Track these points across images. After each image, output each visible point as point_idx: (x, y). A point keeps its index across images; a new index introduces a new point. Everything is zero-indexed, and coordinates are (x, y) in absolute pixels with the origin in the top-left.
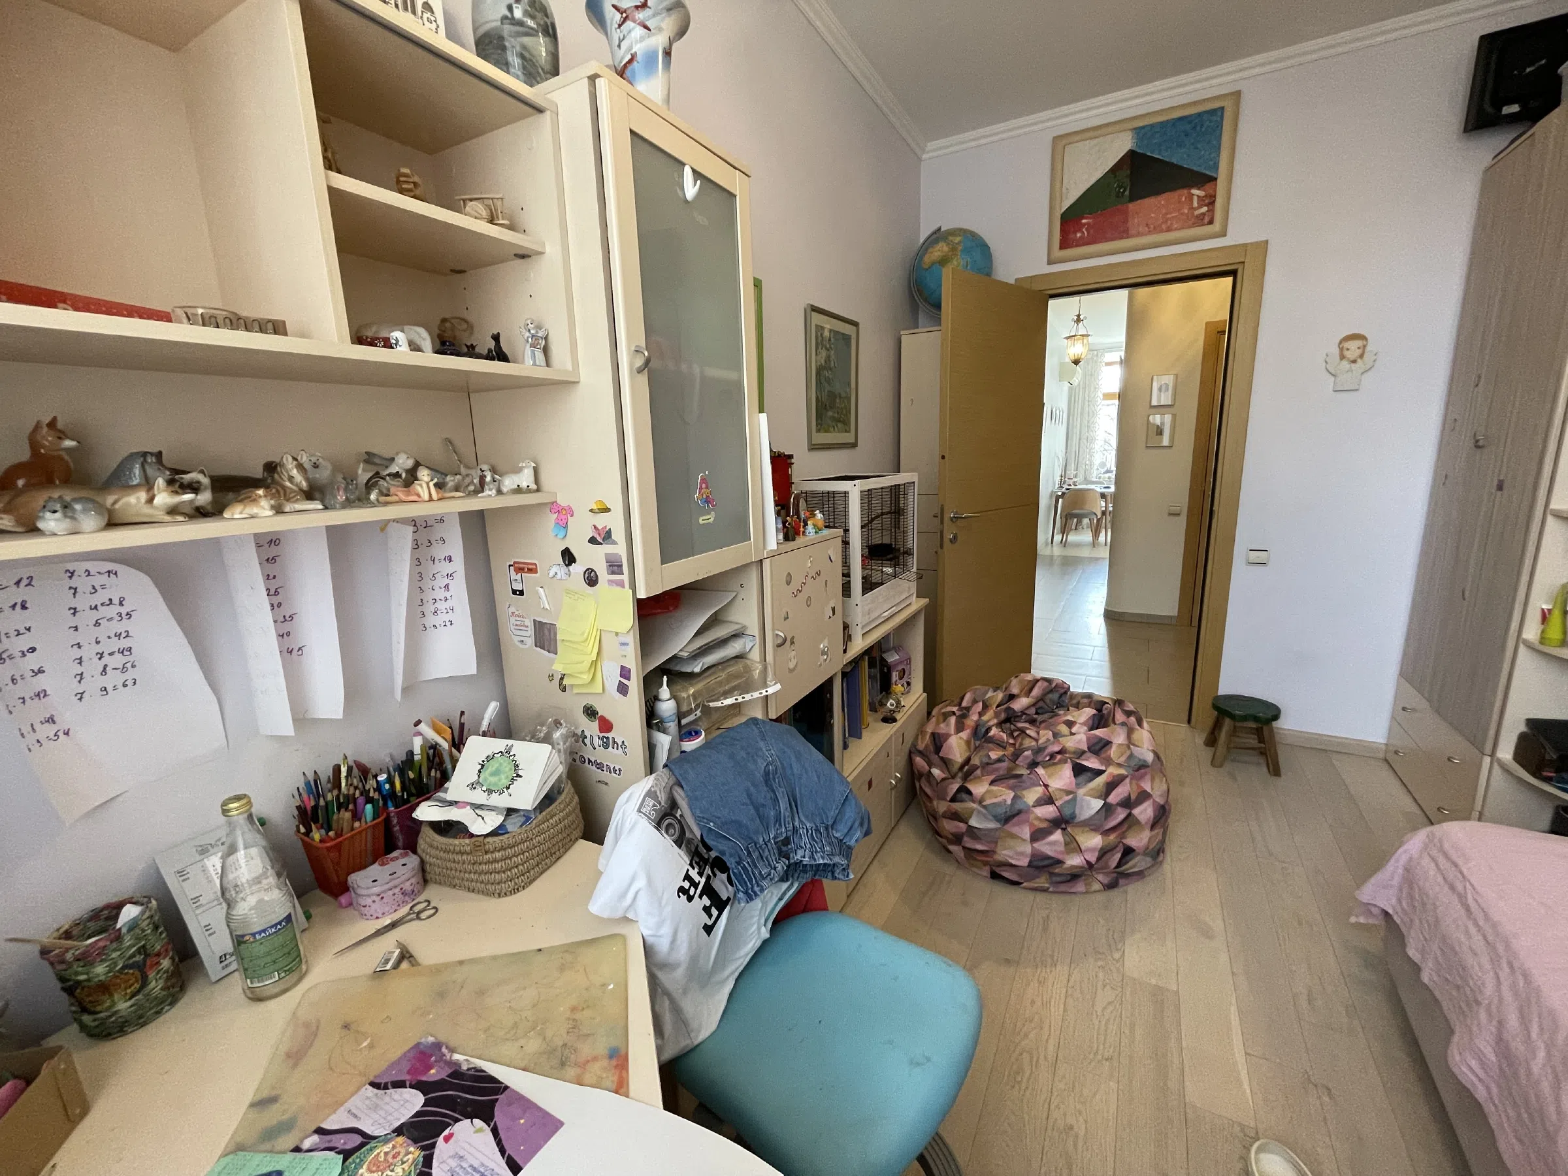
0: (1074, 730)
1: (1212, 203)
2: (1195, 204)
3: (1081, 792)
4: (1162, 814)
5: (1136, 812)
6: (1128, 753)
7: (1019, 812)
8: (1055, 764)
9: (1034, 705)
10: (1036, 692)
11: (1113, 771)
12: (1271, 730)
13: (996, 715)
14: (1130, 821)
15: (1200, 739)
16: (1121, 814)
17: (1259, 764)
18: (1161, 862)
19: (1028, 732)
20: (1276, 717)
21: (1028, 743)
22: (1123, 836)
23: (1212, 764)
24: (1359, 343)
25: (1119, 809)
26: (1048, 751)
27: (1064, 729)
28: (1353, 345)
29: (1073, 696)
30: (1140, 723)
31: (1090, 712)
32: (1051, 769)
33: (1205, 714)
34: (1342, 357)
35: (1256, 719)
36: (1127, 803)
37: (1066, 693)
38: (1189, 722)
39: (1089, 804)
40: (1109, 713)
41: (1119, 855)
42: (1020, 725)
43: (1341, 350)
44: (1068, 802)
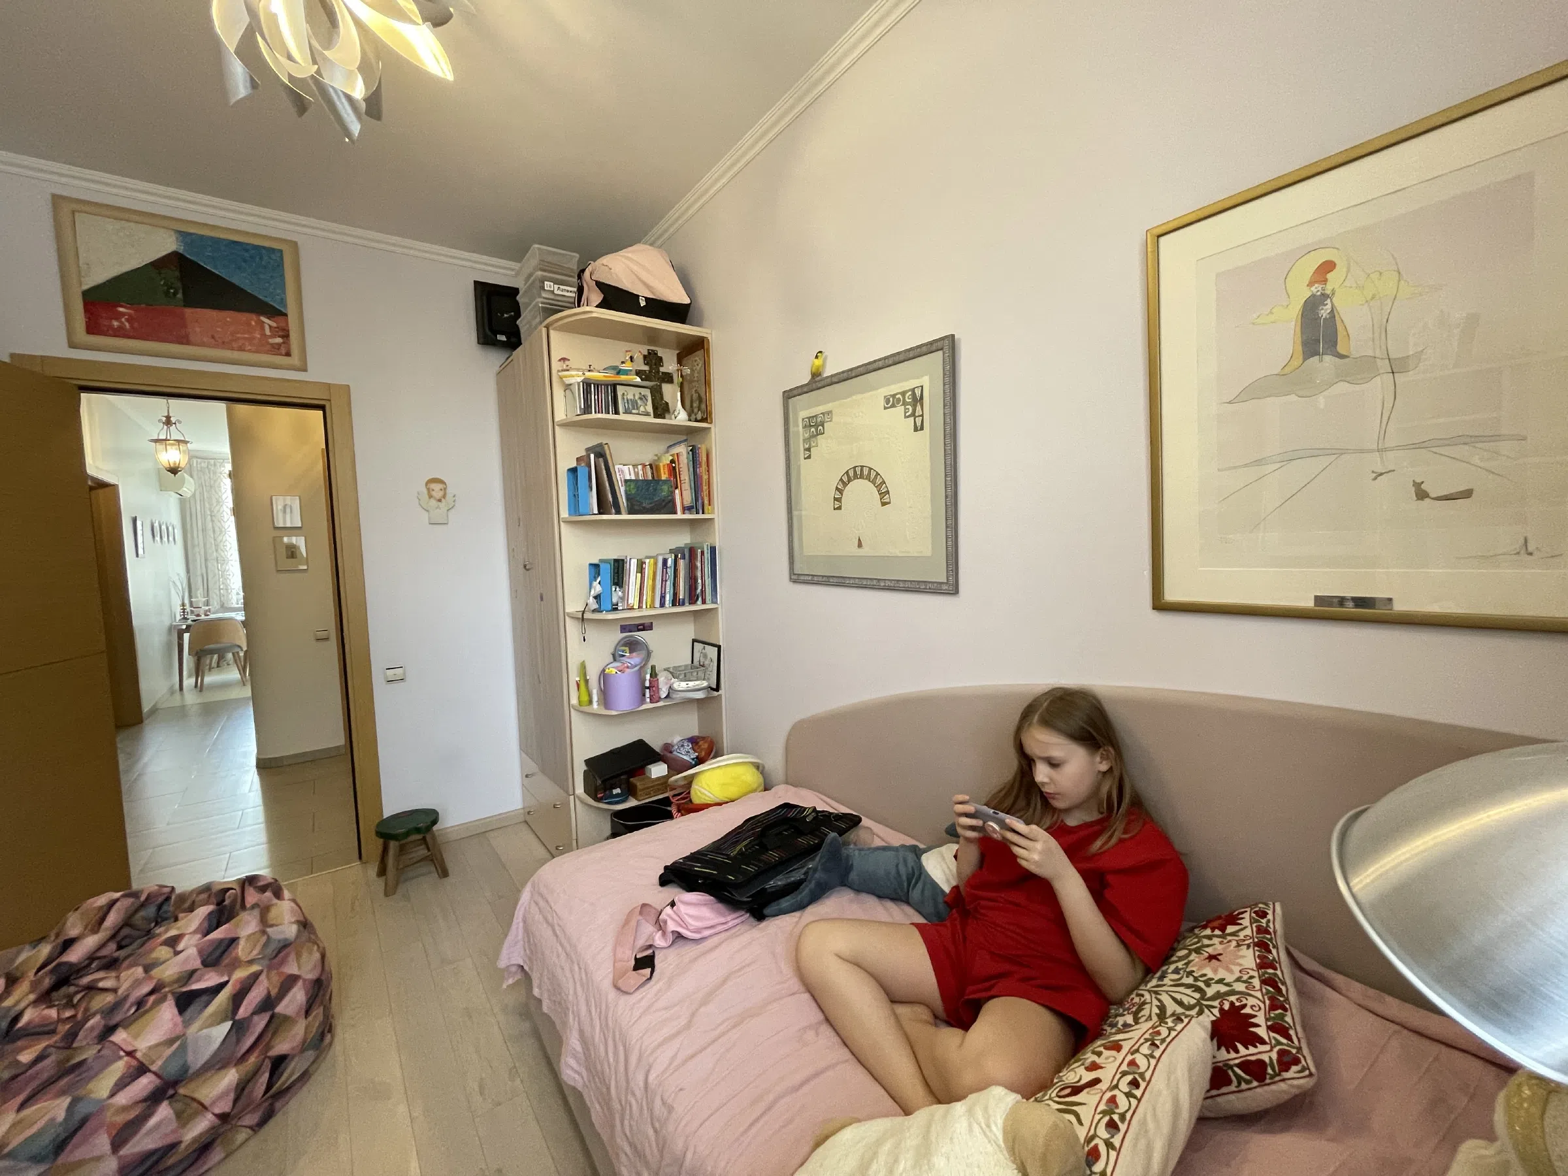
0: (180, 947)
1: (286, 336)
2: (268, 332)
3: (193, 1029)
4: (319, 990)
5: (279, 1009)
6: (264, 938)
7: (84, 1121)
8: (147, 1012)
9: (112, 937)
10: (112, 919)
11: (240, 974)
12: (434, 838)
13: (34, 986)
14: (276, 1024)
15: (372, 871)
16: (260, 1022)
17: (430, 873)
18: (331, 1044)
19: (101, 985)
20: (435, 822)
21: (102, 1001)
22: (268, 1047)
23: (386, 894)
24: (441, 486)
25: (256, 1018)
26: (133, 998)
27: (163, 952)
28: (436, 487)
29: (182, 898)
30: (278, 894)
31: (203, 911)
32: (134, 1028)
33: (373, 845)
34: (431, 497)
35: (418, 830)
36: (268, 1004)
37: (168, 899)
38: (360, 857)
39: (209, 1038)
40: (234, 902)
41: (267, 1075)
42: (85, 980)
43: (428, 490)
44: (174, 1054)
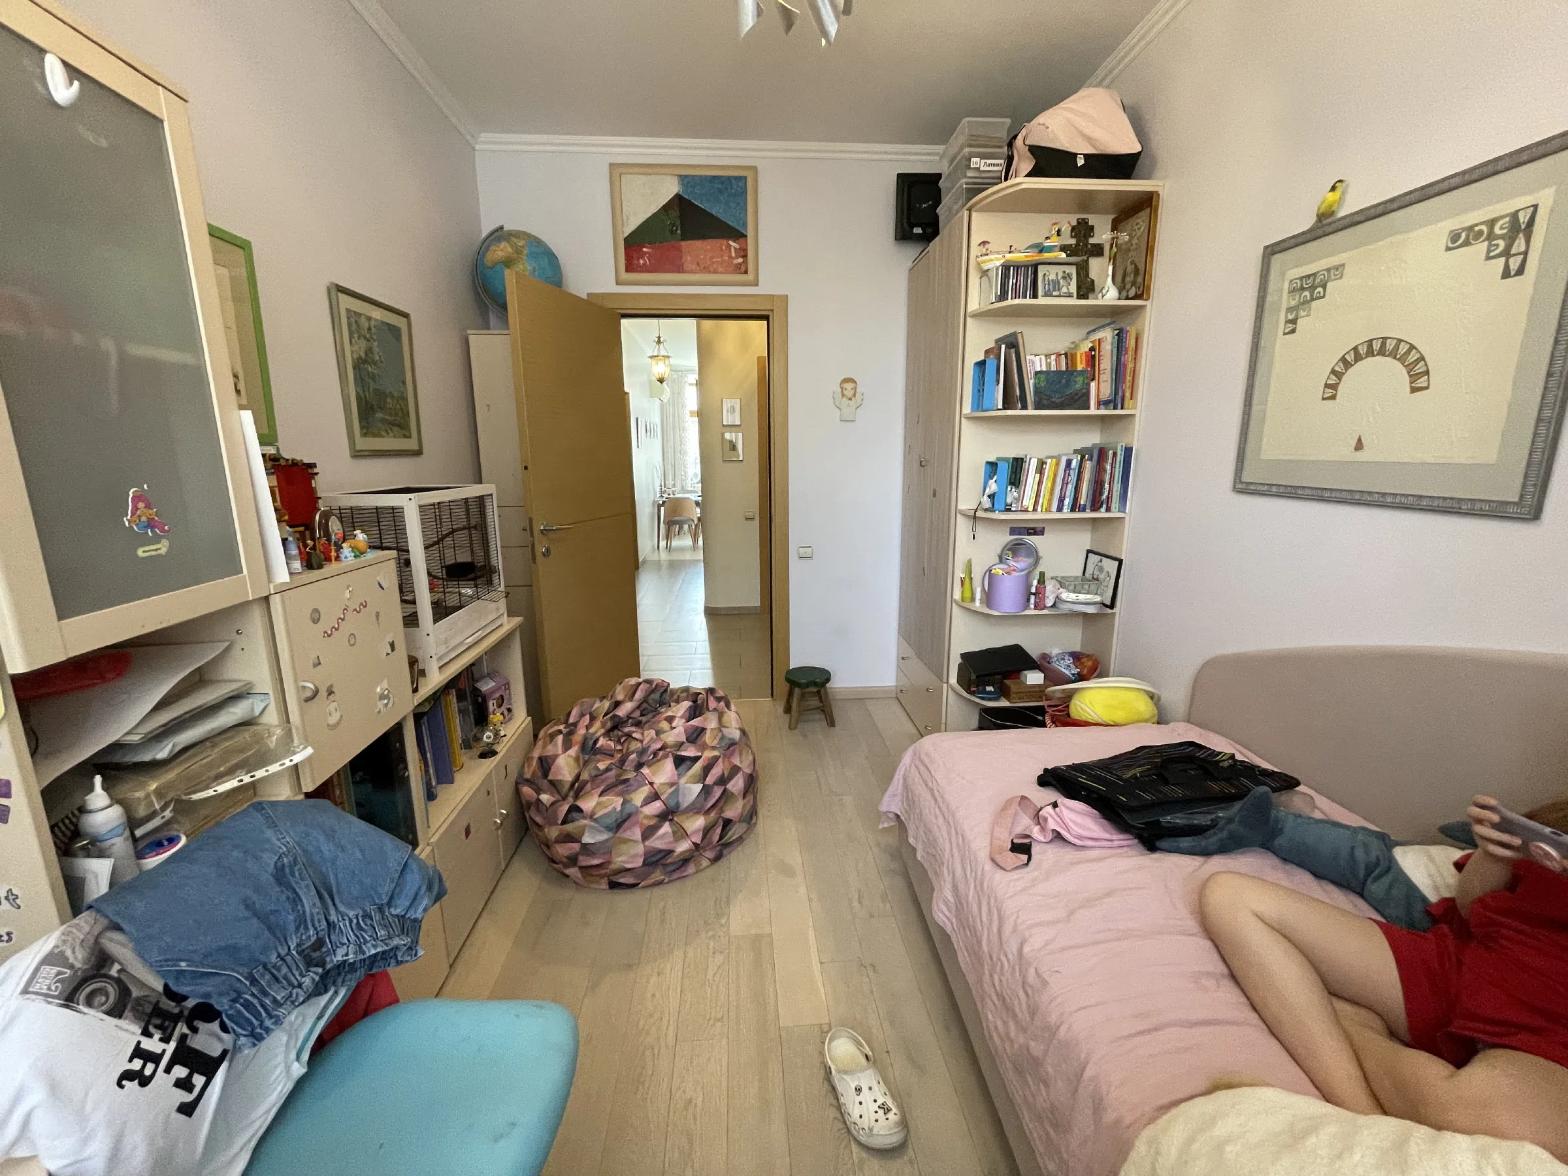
0: (674, 725)
1: (745, 256)
2: (733, 254)
3: (683, 781)
4: (751, 781)
5: (730, 786)
6: (720, 735)
7: (629, 816)
8: (659, 760)
9: (638, 707)
10: (639, 695)
11: (708, 754)
12: (826, 693)
13: (603, 725)
14: (726, 796)
15: (780, 709)
16: (718, 791)
17: (821, 720)
18: (755, 824)
19: (634, 735)
20: (828, 680)
21: (635, 746)
22: (722, 810)
23: (790, 728)
24: (853, 385)
25: (716, 788)
26: (651, 750)
27: (665, 725)
28: (849, 386)
29: (673, 692)
30: (728, 706)
31: (686, 704)
32: (654, 767)
33: (782, 687)
34: (843, 395)
35: (815, 684)
36: (723, 781)
37: (666, 691)
38: (772, 695)
39: (690, 790)
40: (703, 703)
41: (719, 830)
42: (626, 730)
43: (842, 388)
44: (672, 793)
